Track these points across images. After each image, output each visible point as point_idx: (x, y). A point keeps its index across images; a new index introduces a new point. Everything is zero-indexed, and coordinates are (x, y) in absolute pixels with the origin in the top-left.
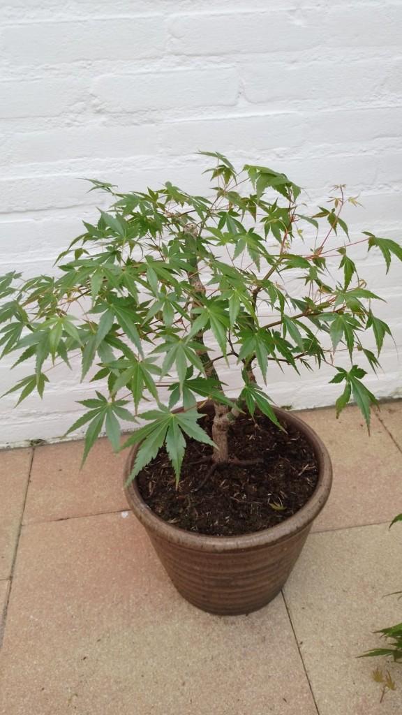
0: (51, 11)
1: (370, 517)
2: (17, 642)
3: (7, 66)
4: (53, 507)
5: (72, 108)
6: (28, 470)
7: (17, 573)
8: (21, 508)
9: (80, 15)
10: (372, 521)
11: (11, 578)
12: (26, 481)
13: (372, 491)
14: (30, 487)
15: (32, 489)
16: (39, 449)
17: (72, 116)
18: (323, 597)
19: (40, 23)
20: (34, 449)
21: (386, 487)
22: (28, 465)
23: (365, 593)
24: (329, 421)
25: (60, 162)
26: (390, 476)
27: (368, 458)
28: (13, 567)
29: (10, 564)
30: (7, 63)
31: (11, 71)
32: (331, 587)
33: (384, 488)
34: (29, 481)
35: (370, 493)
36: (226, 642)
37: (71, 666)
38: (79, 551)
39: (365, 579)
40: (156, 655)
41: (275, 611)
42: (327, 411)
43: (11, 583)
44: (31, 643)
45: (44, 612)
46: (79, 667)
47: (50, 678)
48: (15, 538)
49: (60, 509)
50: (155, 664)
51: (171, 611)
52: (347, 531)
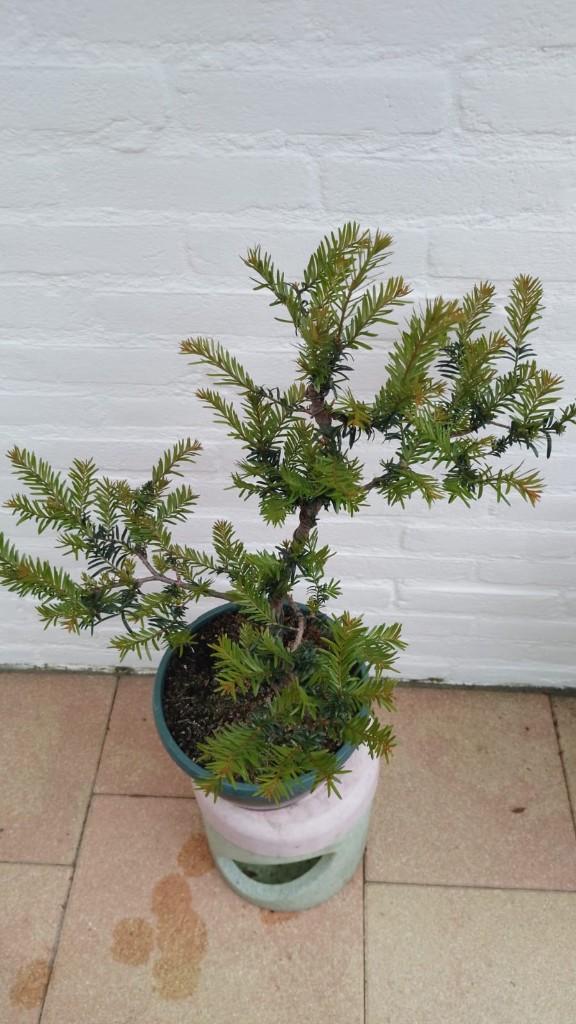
0: (162, 280)
1: (496, 877)
2: (72, 953)
3: (102, 332)
4: (130, 775)
5: (183, 379)
6: (108, 710)
7: (80, 862)
8: (94, 768)
9: (199, 287)
10: (497, 884)
11: (74, 865)
12: (104, 726)
13: (510, 838)
14: (108, 737)
15: (110, 742)
16: (124, 680)
17: (183, 386)
18: (410, 976)
19: (145, 293)
20: (119, 678)
21: (529, 836)
22: (108, 702)
23: (458, 983)
24: (487, 712)
25: (165, 428)
26: (539, 820)
27: (520, 784)
28: (78, 849)
29: (75, 846)
30: (103, 329)
31: (107, 337)
32: (421, 965)
33: (526, 838)
34: (108, 729)
35: (507, 841)
36: (289, 1008)
37: (123, 995)
38: (150, 846)
39: (463, 965)
40: (211, 1005)
41: (350, 981)
42: (488, 695)
43: (74, 872)
44: (85, 956)
45: (104, 920)
46: (131, 999)
47: (101, 1006)
48: (85, 809)
49: (137, 779)
50: (209, 1016)
51: (237, 953)
52: (462, 892)
